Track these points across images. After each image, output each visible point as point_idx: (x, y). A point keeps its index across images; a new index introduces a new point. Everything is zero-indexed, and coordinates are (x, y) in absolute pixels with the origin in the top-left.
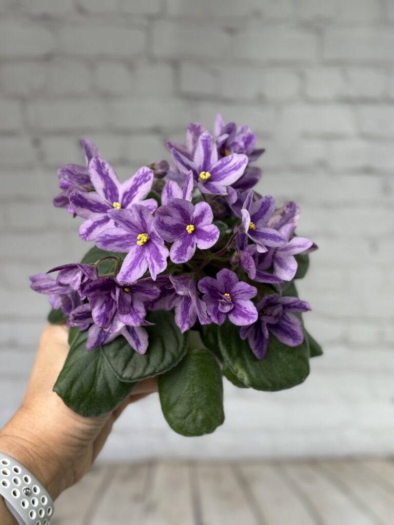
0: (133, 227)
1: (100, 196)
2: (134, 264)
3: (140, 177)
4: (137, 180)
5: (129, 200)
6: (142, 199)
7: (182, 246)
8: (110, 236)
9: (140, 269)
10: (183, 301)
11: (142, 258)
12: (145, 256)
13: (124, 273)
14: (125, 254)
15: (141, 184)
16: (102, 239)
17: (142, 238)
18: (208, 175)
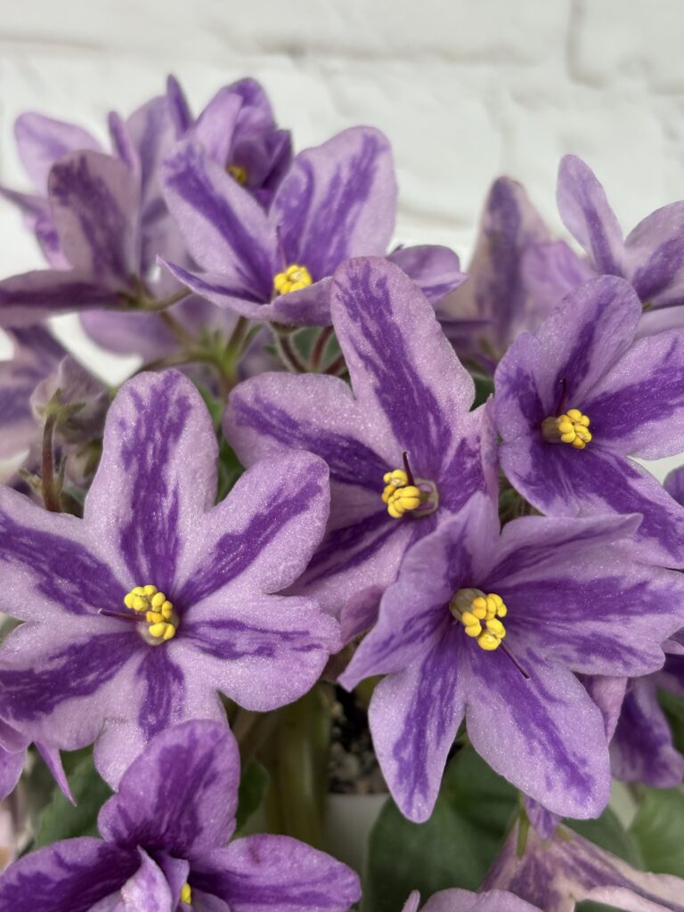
6: (211, 497)
15: (163, 456)
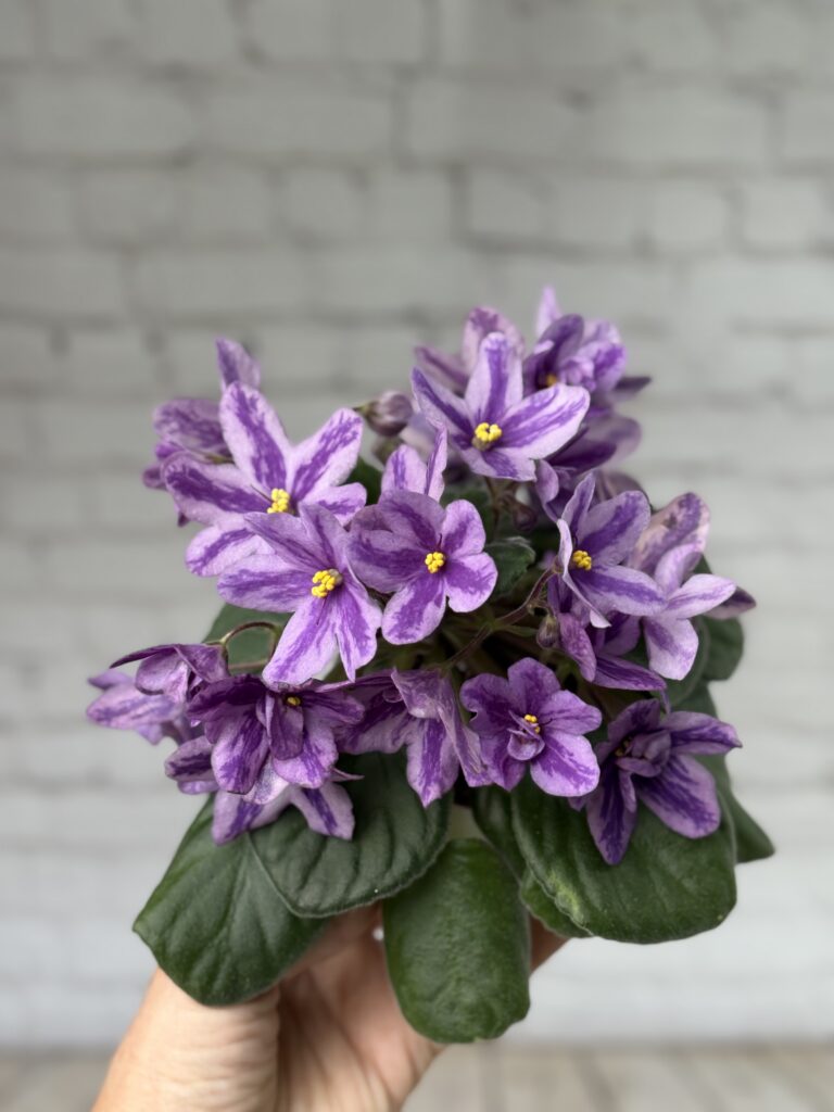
0: (304, 554)
1: (242, 474)
2: (304, 640)
3: (335, 433)
4: (327, 438)
5: (309, 484)
7: (413, 602)
8: (253, 574)
9: (319, 653)
10: (426, 729)
11: (324, 626)
12: (331, 622)
13: (281, 663)
14: (286, 617)
16: (231, 580)
17: (323, 581)
18: (495, 431)
